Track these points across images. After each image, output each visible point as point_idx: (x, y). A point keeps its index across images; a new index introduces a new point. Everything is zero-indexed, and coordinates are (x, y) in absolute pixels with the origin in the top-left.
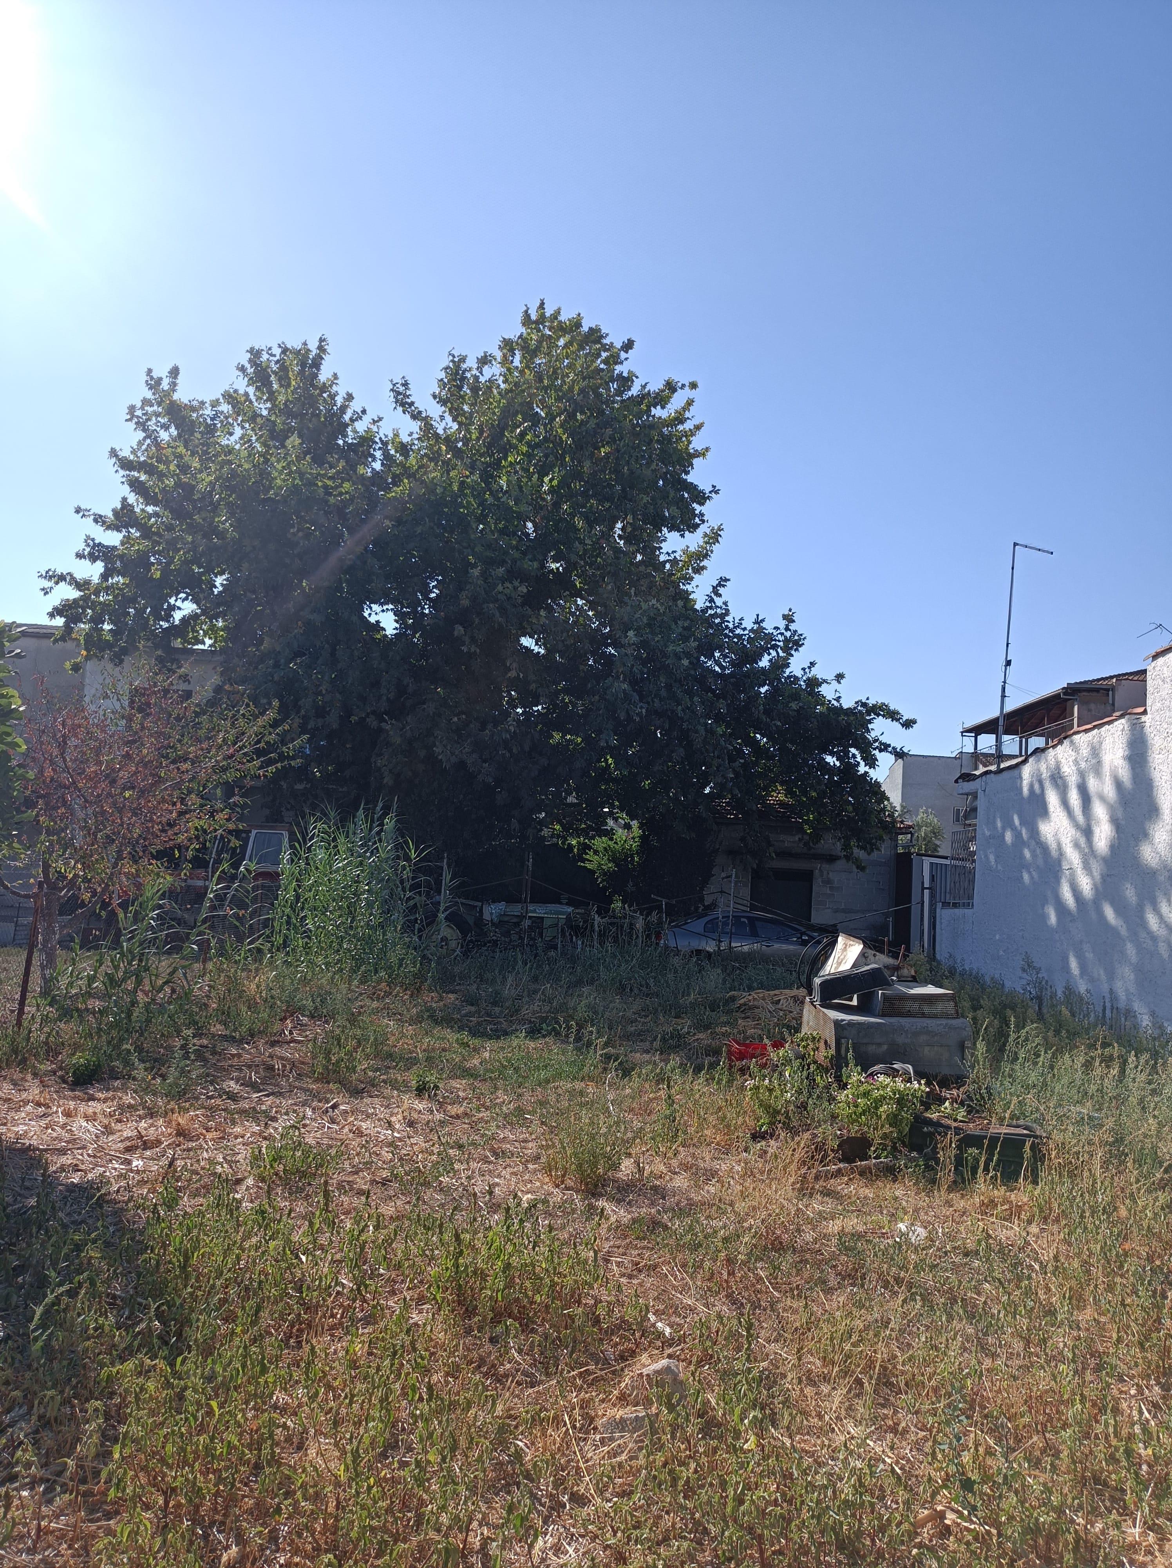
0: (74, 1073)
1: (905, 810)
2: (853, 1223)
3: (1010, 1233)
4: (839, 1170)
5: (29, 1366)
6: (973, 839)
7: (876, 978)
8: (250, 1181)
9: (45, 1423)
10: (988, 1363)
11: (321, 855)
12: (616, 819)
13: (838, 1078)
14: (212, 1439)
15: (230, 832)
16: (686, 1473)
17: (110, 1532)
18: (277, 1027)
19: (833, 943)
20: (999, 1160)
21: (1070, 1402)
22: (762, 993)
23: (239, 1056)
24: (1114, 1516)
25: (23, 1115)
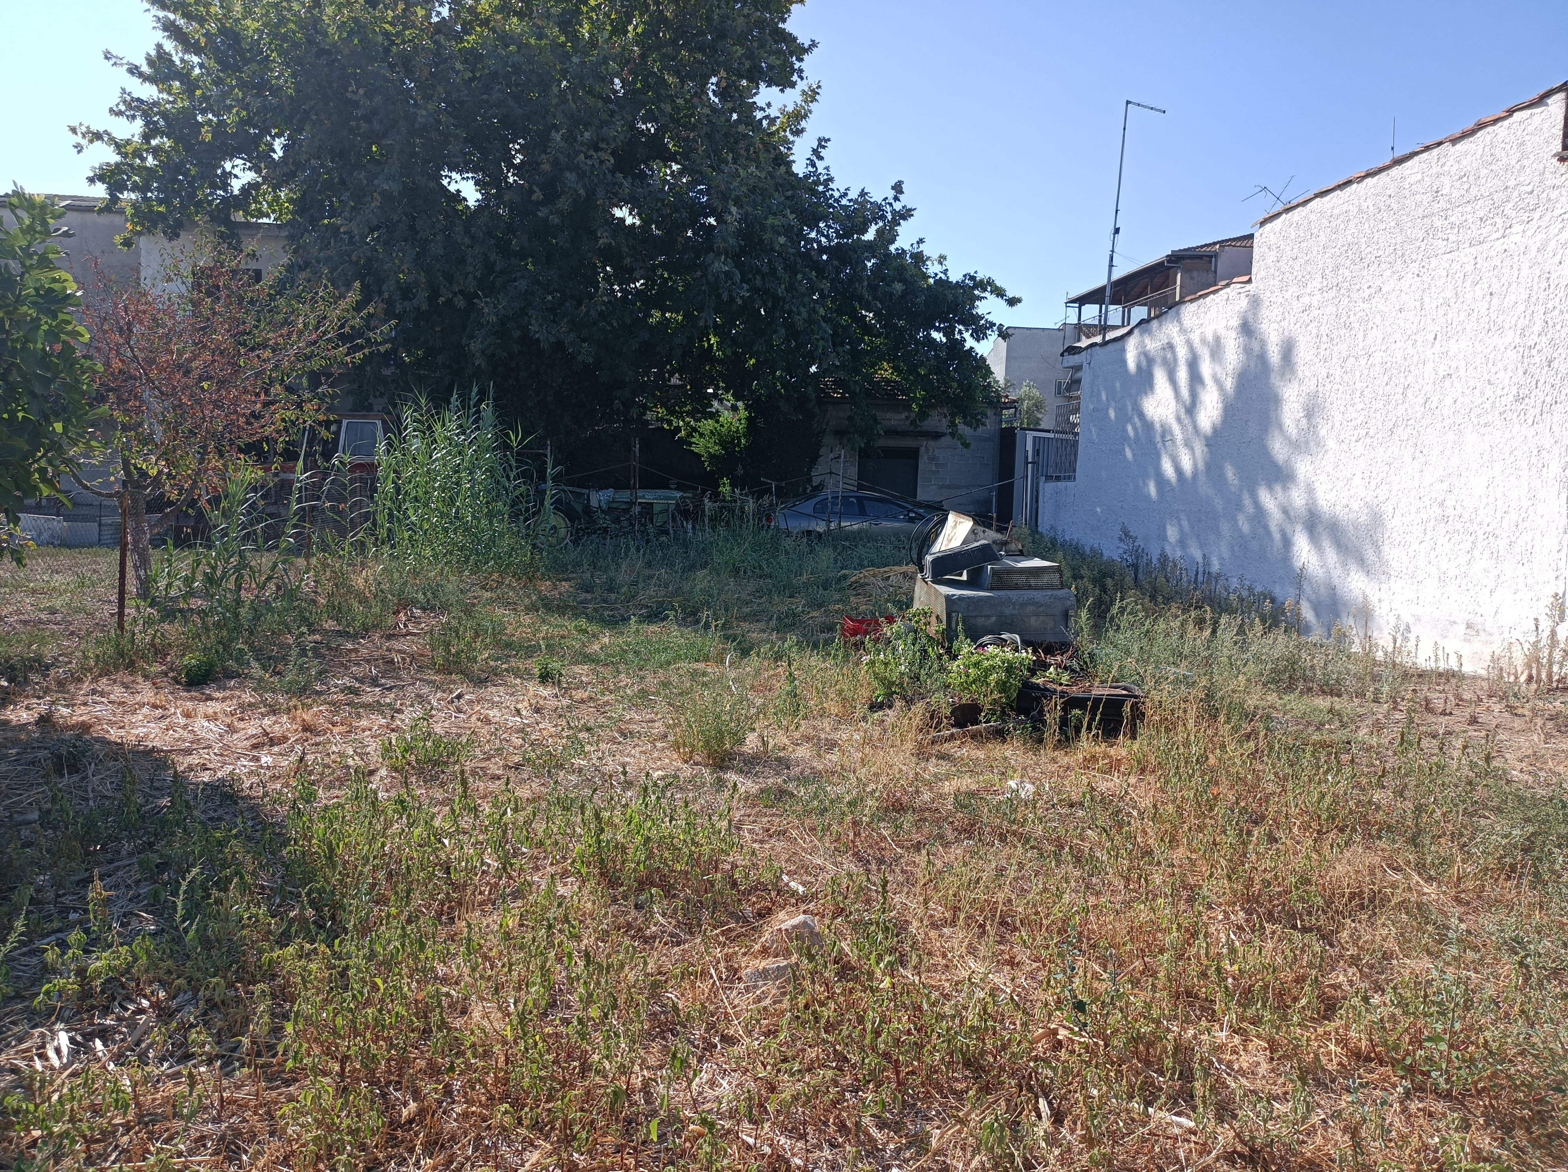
0: (187, 674)
1: (1010, 384)
2: (967, 783)
3: (1110, 785)
4: (952, 735)
5: (188, 956)
6: (1077, 410)
7: (986, 554)
8: (383, 772)
9: (212, 1005)
10: (1092, 900)
11: (416, 444)
12: (721, 401)
13: (949, 651)
14: (380, 1011)
15: (320, 424)
16: (828, 1012)
17: (291, 1099)
18: (391, 620)
19: (943, 521)
20: (1101, 720)
21: (1168, 931)
22: (872, 570)
23: (356, 651)
24: (1204, 1023)
25: (140, 717)
